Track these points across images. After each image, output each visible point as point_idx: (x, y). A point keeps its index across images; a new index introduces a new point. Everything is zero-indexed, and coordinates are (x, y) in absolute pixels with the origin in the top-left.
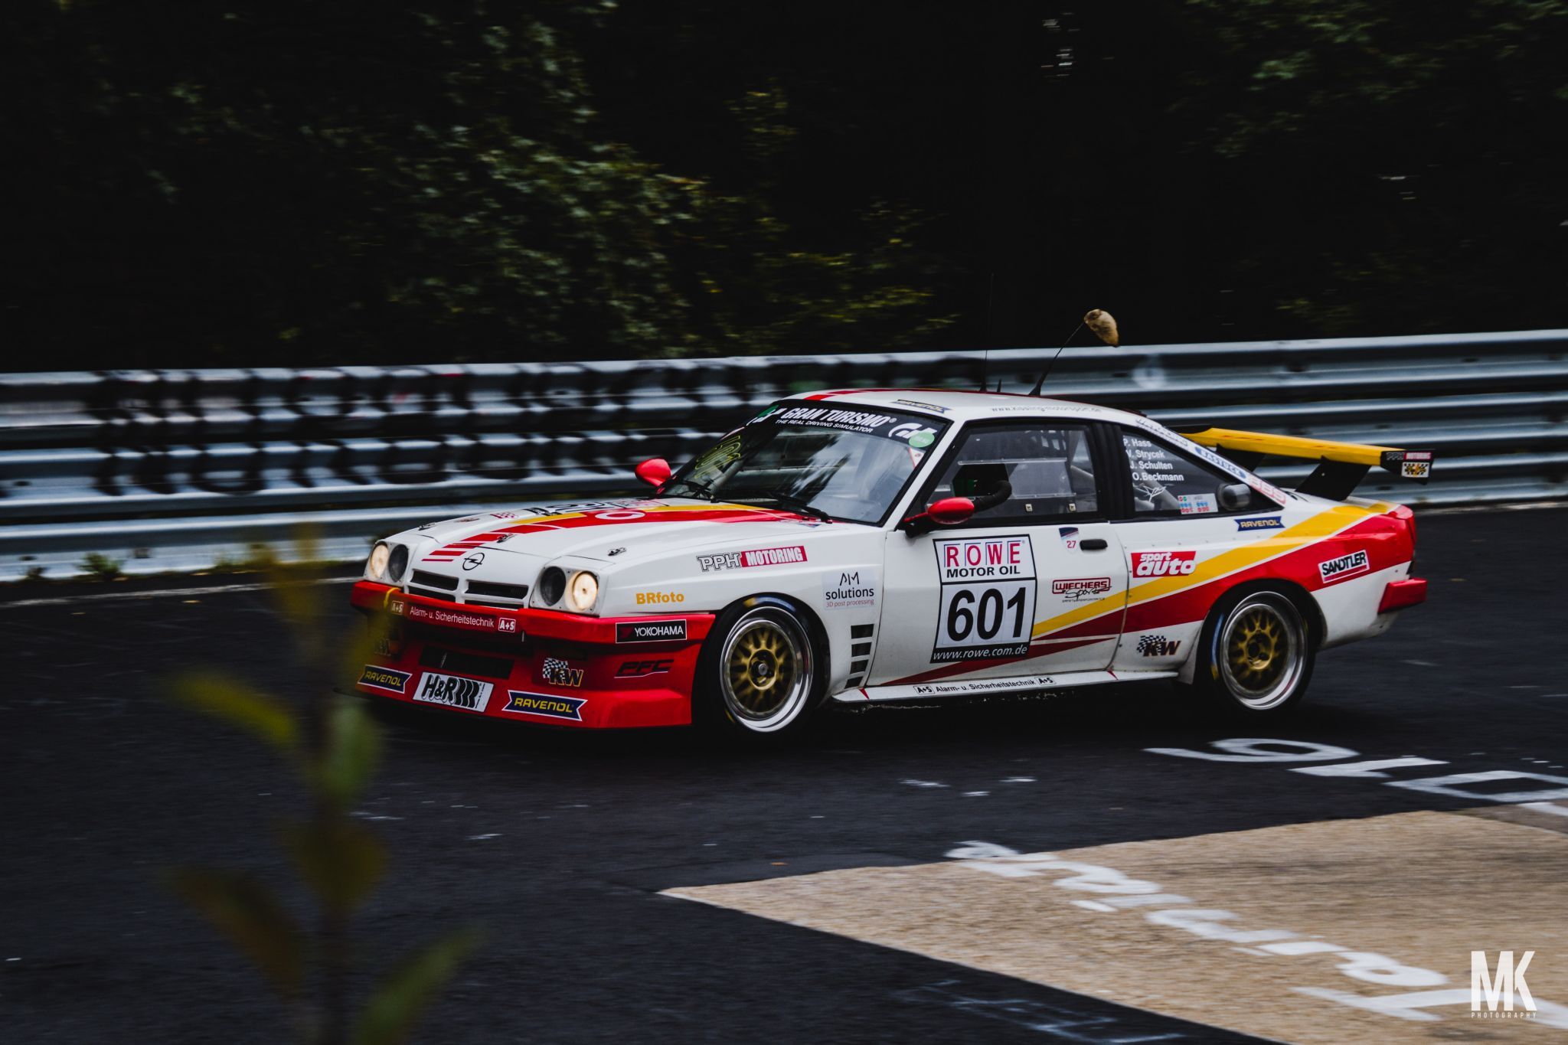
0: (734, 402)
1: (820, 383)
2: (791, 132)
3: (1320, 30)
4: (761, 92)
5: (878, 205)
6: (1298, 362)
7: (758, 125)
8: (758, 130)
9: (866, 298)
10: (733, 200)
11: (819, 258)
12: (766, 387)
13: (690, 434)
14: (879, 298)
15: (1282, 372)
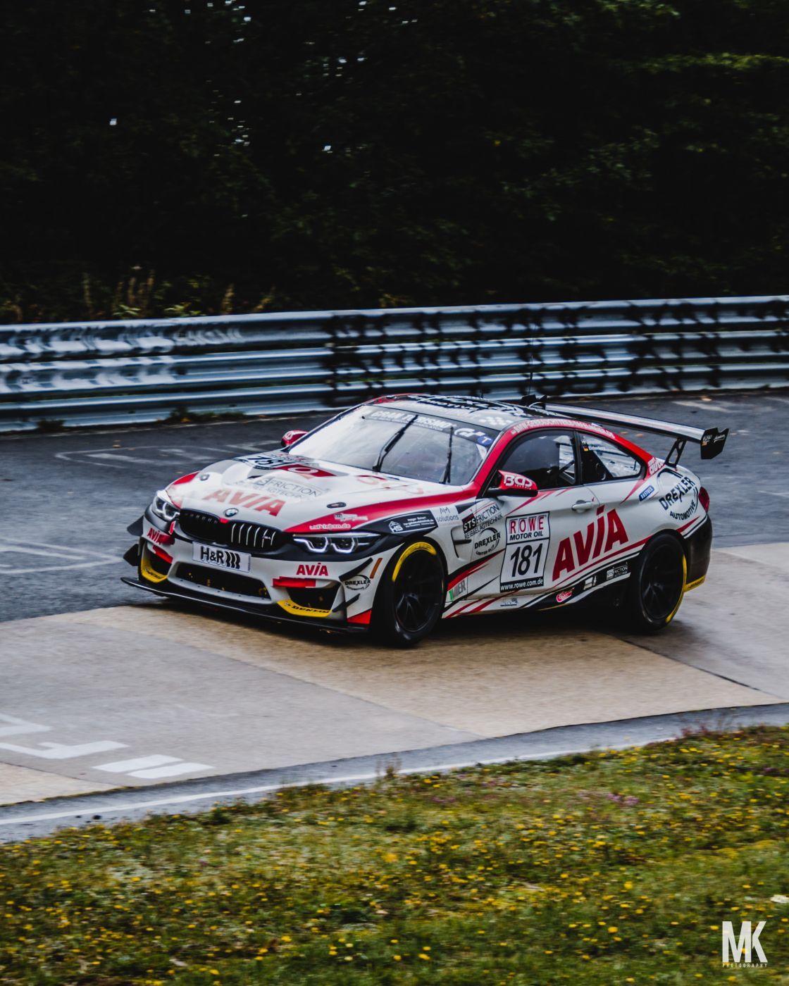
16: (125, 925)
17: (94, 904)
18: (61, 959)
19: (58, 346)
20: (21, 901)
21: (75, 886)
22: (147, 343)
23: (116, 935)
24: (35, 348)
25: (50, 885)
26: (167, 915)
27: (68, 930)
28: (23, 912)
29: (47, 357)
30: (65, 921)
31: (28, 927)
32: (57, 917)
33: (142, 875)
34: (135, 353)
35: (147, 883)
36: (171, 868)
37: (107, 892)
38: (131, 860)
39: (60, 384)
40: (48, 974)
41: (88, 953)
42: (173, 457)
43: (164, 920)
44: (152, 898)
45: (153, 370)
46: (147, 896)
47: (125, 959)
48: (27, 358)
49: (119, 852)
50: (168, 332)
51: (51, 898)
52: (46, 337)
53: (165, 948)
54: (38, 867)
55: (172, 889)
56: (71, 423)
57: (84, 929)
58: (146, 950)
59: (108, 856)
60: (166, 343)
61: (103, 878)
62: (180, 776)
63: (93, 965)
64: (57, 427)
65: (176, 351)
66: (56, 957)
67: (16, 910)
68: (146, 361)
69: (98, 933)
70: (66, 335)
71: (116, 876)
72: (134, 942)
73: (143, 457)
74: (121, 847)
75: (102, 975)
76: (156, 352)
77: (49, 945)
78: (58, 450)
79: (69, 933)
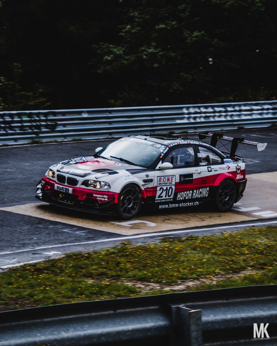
0: (10, 120)
1: (26, 116)
2: (21, 71)
3: (115, 51)
4: (16, 63)
5: (37, 84)
6: (110, 112)
7: (15, 69)
8: (15, 70)
9: (35, 100)
10: (11, 83)
11: (26, 93)
12: (16, 117)
13: (3, 125)
14: (38, 100)
15: (108, 114)
16: (262, 253)
17: (254, 248)
18: (245, 261)
19: (243, 108)
20: (236, 246)
21: (249, 243)
22: (266, 107)
23: (260, 256)
24: (237, 108)
25: (242, 243)
26: (273, 251)
27: (247, 254)
28: (236, 249)
29: (240, 111)
30: (247, 252)
31: (237, 253)
32: (244, 251)
33: (265, 241)
34: (263, 109)
35: (267, 243)
36: (273, 239)
37: (257, 245)
38: (262, 237)
39: (243, 118)
40: (243, 265)
41: (252, 260)
42: (272, 136)
43: (272, 252)
44: (268, 247)
45: (267, 114)
46: (267, 246)
47: (262, 261)
48: (235, 111)
49: (260, 235)
50: (271, 104)
51: (243, 246)
52: (240, 106)
53: (272, 259)
54: (239, 238)
55: (273, 244)
56: (246, 127)
57: (251, 254)
58: (267, 259)
59: (257, 236)
60: (270, 107)
61: (255, 241)
62: (273, 217)
63: (254, 263)
64: (242, 128)
65: (273, 109)
66: (244, 260)
67: (234, 249)
68: (265, 111)
69: (255, 255)
70: (245, 105)
71: (259, 241)
72: (264, 258)
73: (264, 136)
74: (260, 234)
75: (257, 265)
76: (268, 109)
77: (242, 258)
78: (243, 134)
79: (248, 255)
